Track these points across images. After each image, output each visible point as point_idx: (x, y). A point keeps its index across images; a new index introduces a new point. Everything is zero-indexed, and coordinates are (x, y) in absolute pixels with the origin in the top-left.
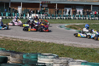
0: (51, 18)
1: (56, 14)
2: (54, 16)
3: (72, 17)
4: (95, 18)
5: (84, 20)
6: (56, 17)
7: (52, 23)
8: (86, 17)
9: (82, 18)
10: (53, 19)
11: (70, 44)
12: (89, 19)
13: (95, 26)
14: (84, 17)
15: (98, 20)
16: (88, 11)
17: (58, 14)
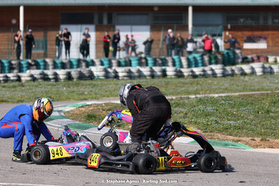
1: (18, 58)
2: (11, 69)
3: (97, 71)
4: (207, 68)
5: (156, 80)
6: (21, 71)
8: (164, 63)
9: (145, 71)
10: (7, 80)
12: (179, 75)
13: (210, 109)
14: (155, 64)
15: (224, 75)
16: (171, 35)
17: (30, 58)
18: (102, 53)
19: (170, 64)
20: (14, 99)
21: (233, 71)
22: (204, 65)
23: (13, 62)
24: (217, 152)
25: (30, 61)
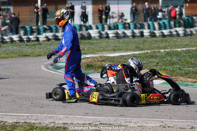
0: (20, 38)
1: (37, 24)
2: (32, 32)
3: (94, 33)
4: (173, 30)
5: (136, 39)
6: (39, 33)
7: (26, 56)
8: (142, 27)
9: (128, 32)
10: (29, 40)
11: (90, 124)
12: (153, 35)
13: (175, 59)
14: (135, 28)
15: (185, 35)
16: (147, 6)
17: (46, 25)
18: (97, 20)
19: (146, 27)
20: (35, 54)
21: (191, 32)
22: (171, 28)
23: (34, 28)
24: (183, 90)
25: (45, 27)
